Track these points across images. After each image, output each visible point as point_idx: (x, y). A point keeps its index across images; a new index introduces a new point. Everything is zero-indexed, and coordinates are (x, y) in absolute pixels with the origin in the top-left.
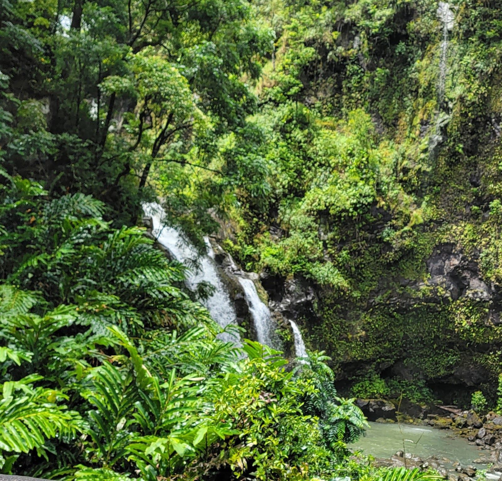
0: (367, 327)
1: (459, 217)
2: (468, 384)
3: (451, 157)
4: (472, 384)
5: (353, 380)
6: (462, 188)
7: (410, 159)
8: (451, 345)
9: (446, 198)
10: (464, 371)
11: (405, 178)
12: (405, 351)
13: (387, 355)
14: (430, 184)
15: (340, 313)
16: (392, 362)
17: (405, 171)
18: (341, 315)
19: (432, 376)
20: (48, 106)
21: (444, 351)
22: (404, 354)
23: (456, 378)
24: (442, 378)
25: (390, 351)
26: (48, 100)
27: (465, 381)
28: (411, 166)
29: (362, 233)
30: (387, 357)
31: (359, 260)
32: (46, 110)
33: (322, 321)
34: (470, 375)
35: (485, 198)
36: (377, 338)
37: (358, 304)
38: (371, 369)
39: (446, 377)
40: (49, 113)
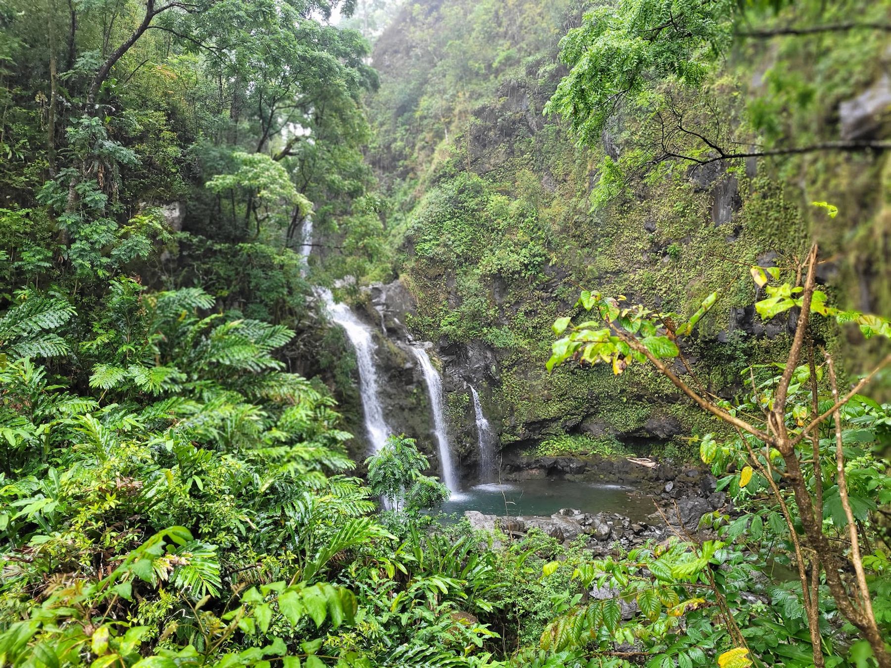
0: (549, 386)
1: (636, 266)
2: (661, 436)
3: (622, 205)
4: (665, 436)
5: (539, 439)
6: (636, 235)
7: (581, 213)
8: (639, 398)
9: (621, 248)
10: (655, 424)
11: (578, 233)
12: (593, 407)
13: (573, 412)
14: (603, 236)
15: (520, 374)
16: (580, 418)
17: (577, 225)
18: (522, 376)
19: (623, 430)
20: (177, 210)
21: (633, 404)
22: (592, 410)
23: (648, 431)
24: (634, 432)
25: (576, 408)
26: (177, 204)
27: (658, 433)
28: (583, 220)
29: (537, 293)
30: (573, 415)
31: (536, 320)
32: (176, 213)
33: (502, 384)
34: (662, 428)
35: (662, 242)
36: (562, 395)
37: (539, 364)
38: (556, 427)
39: (637, 430)
40: (179, 217)
